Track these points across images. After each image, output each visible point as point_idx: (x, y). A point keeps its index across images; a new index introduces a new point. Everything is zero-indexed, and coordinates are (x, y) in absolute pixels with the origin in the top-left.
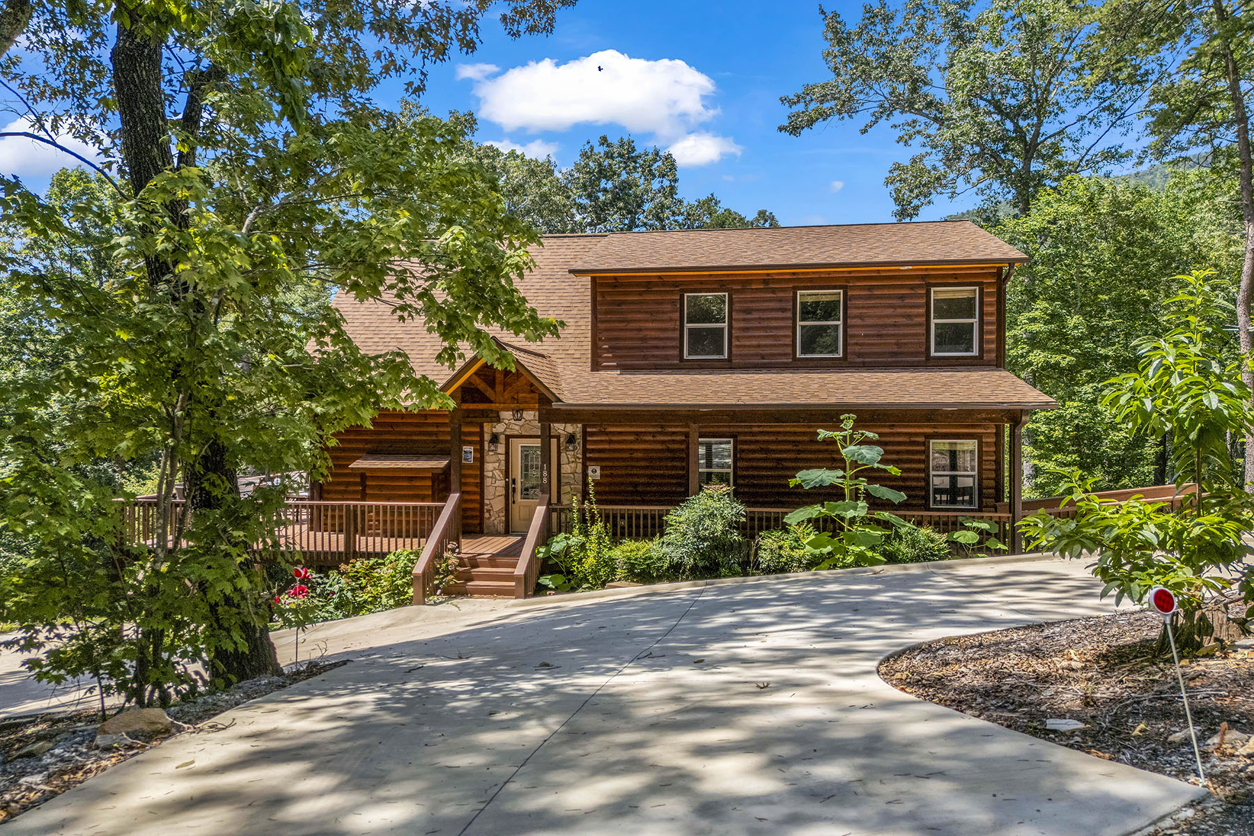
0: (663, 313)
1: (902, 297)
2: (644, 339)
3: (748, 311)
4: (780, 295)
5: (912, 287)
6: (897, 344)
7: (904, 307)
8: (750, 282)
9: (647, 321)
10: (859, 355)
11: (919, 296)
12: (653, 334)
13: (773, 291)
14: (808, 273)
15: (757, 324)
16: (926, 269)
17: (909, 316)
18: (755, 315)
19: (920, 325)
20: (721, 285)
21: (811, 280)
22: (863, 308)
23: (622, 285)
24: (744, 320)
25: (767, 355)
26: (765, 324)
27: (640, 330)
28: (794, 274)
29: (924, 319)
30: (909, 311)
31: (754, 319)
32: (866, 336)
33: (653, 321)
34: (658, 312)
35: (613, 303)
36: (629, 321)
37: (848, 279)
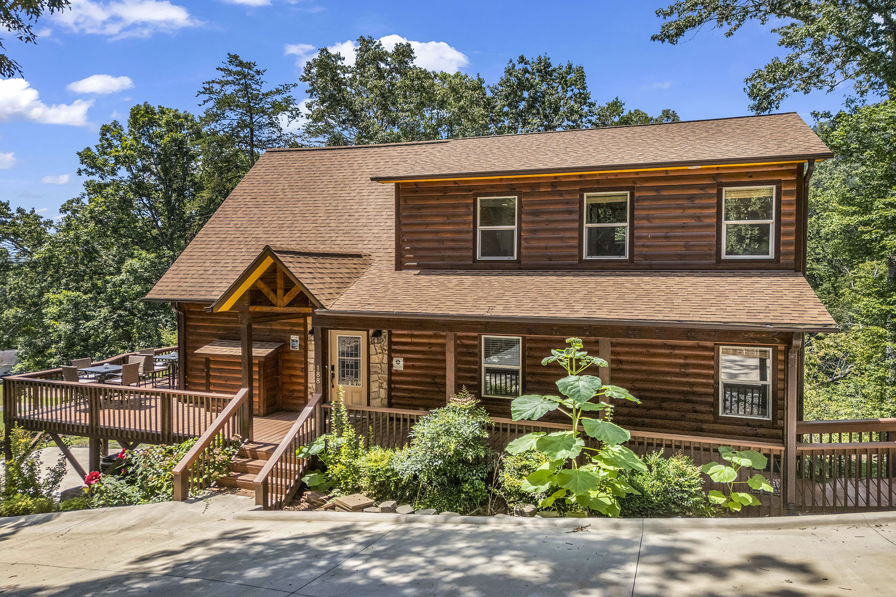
0: (460, 216)
1: (691, 198)
2: (442, 241)
3: (536, 213)
4: (568, 197)
5: (702, 187)
6: (685, 246)
7: (694, 208)
8: (538, 185)
9: (444, 224)
10: (646, 257)
11: (710, 196)
12: (449, 236)
13: (561, 193)
14: (595, 175)
15: (544, 226)
16: (718, 168)
17: (698, 218)
18: (545, 217)
19: (709, 226)
20: (512, 189)
21: (598, 182)
22: (650, 209)
23: (423, 191)
24: (532, 222)
25: (555, 256)
26: (553, 226)
27: (438, 232)
28: (580, 176)
29: (715, 220)
30: (698, 211)
31: (543, 222)
32: (653, 238)
33: (449, 224)
34: (454, 216)
35: (414, 208)
36: (427, 225)
37: (635, 181)
